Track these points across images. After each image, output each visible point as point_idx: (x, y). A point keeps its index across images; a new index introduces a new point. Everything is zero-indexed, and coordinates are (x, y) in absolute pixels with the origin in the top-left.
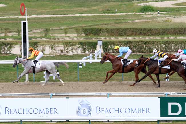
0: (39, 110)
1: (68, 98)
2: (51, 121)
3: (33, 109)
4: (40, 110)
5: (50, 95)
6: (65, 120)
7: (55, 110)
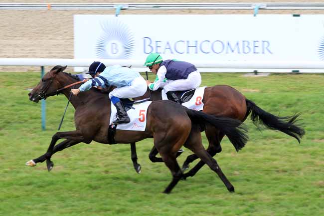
0: (226, 44)
1: (298, 16)
2: (256, 73)
3: (212, 42)
4: (228, 44)
5: (254, 9)
6: (290, 71)
7: (266, 43)
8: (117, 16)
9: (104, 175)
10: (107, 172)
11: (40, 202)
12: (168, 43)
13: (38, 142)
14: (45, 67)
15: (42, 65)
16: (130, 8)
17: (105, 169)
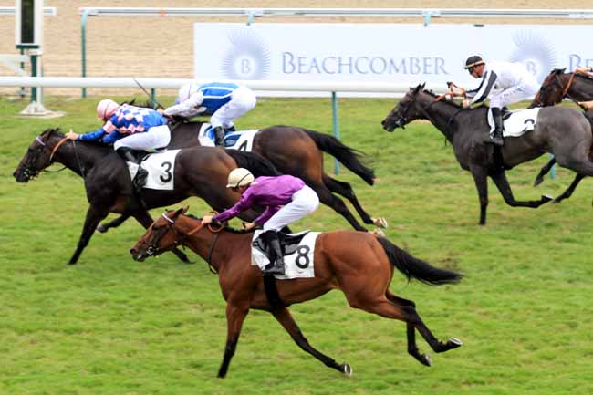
0: (388, 61)
1: (482, 26)
3: (370, 59)
4: (392, 62)
5: (425, 17)
7: (440, 61)
8: (249, 24)
14: (156, 90)
16: (266, 15)
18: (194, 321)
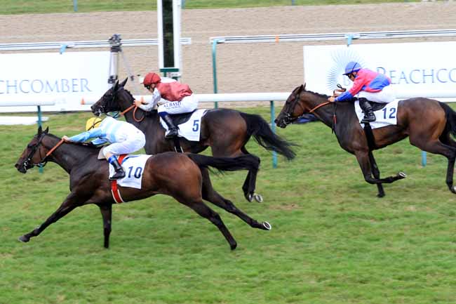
8: (348, 45)
9: (339, 213)
10: (342, 209)
11: (273, 243)
12: (403, 73)
13: (269, 180)
14: (274, 102)
15: (272, 99)
16: (362, 37)
17: (340, 206)
18: (311, 290)
